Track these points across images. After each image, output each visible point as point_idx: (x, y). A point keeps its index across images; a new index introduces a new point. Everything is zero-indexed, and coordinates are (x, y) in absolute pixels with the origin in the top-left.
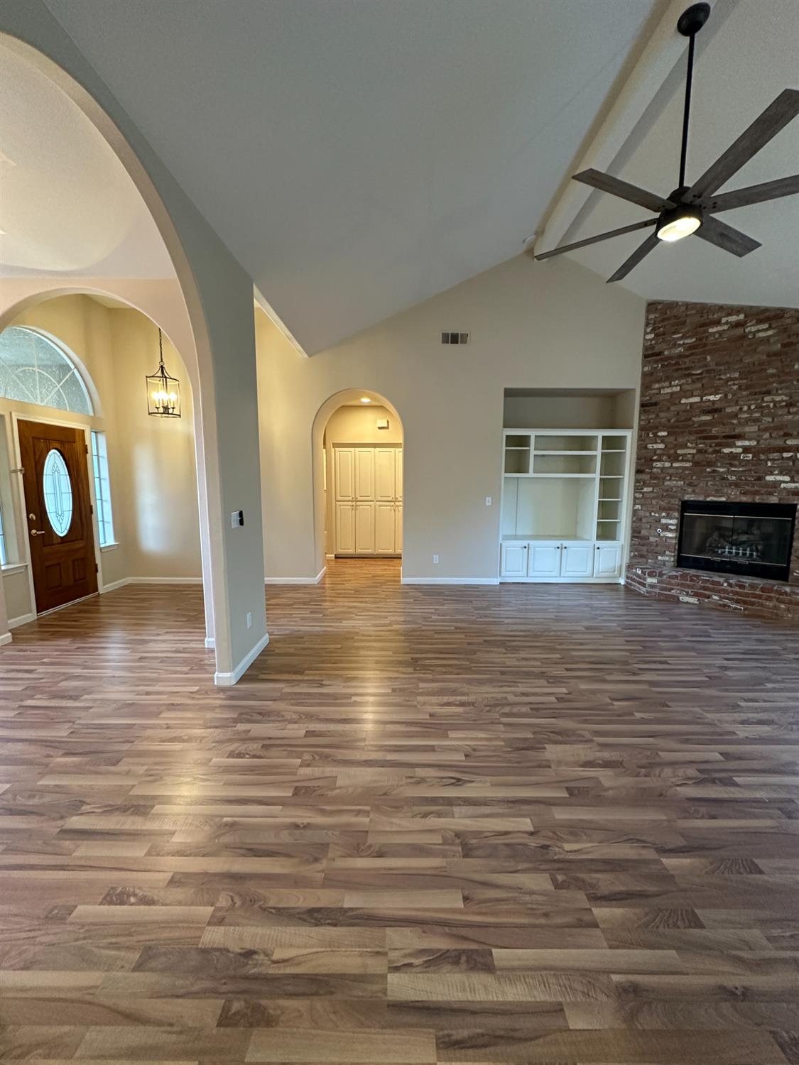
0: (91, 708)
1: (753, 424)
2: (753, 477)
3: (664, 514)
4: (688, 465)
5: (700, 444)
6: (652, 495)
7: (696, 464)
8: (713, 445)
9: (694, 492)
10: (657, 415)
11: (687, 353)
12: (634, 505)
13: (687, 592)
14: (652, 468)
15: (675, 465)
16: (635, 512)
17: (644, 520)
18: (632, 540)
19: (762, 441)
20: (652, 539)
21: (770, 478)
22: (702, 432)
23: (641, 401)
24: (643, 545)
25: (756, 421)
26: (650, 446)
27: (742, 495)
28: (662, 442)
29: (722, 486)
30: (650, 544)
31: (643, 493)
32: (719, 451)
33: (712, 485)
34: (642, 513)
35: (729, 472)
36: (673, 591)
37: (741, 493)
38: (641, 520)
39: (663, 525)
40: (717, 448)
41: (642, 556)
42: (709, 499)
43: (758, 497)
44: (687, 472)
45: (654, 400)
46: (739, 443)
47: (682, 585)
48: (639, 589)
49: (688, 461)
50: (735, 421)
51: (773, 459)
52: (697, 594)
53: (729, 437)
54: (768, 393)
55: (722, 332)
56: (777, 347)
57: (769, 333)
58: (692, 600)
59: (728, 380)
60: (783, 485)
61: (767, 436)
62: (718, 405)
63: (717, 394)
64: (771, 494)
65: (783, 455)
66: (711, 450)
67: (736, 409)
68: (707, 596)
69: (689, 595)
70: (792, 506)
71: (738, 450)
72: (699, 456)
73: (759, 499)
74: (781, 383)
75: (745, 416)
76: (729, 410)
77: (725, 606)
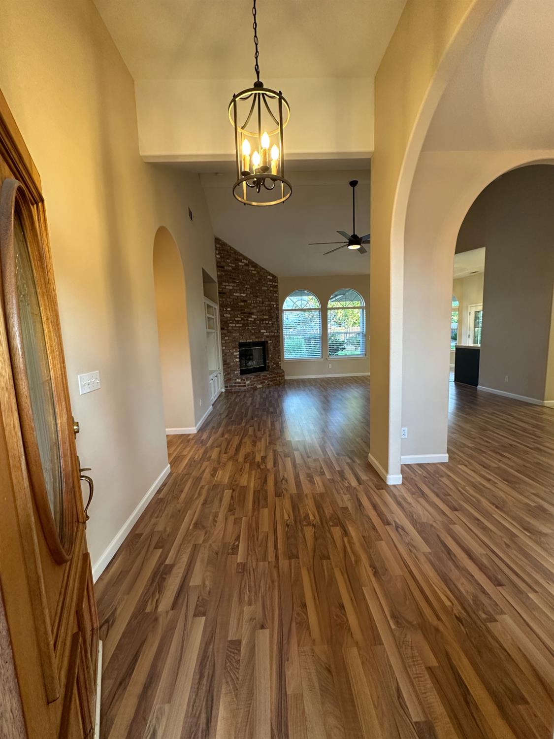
0: (534, 494)
1: (255, 309)
2: (258, 331)
3: (234, 350)
4: (241, 325)
5: (242, 316)
6: (229, 341)
7: (243, 325)
8: (246, 316)
9: (242, 338)
10: (226, 300)
11: (233, 271)
12: (222, 347)
14: (229, 326)
15: (237, 325)
16: (223, 351)
17: (227, 355)
18: (223, 366)
19: (258, 316)
20: (232, 364)
21: (262, 331)
22: (242, 310)
23: (219, 290)
24: (228, 368)
25: (256, 307)
26: (225, 315)
27: (256, 339)
28: (229, 314)
29: (250, 335)
30: (231, 367)
31: (225, 340)
32: (248, 320)
33: (248, 335)
34: (226, 351)
35: (252, 329)
36: (255, 385)
38: (226, 355)
39: (234, 356)
40: (247, 318)
41: (228, 374)
42: (248, 341)
44: (240, 329)
45: (224, 291)
46: (253, 316)
47: (257, 380)
48: (240, 389)
49: (240, 323)
50: (251, 307)
51: (263, 324)
52: (262, 383)
53: (249, 313)
54: (257, 297)
55: (243, 266)
56: (257, 279)
57: (255, 272)
58: (261, 386)
59: (247, 288)
60: (265, 334)
61: (259, 314)
62: (246, 299)
63: (244, 294)
64: (262, 337)
65: (264, 322)
66: (245, 319)
67: (250, 301)
68: (264, 382)
69: (260, 384)
70: (267, 342)
71: (253, 320)
72: (242, 322)
73: (260, 340)
74: (260, 293)
75: (253, 305)
76: (248, 301)
77: (269, 384)
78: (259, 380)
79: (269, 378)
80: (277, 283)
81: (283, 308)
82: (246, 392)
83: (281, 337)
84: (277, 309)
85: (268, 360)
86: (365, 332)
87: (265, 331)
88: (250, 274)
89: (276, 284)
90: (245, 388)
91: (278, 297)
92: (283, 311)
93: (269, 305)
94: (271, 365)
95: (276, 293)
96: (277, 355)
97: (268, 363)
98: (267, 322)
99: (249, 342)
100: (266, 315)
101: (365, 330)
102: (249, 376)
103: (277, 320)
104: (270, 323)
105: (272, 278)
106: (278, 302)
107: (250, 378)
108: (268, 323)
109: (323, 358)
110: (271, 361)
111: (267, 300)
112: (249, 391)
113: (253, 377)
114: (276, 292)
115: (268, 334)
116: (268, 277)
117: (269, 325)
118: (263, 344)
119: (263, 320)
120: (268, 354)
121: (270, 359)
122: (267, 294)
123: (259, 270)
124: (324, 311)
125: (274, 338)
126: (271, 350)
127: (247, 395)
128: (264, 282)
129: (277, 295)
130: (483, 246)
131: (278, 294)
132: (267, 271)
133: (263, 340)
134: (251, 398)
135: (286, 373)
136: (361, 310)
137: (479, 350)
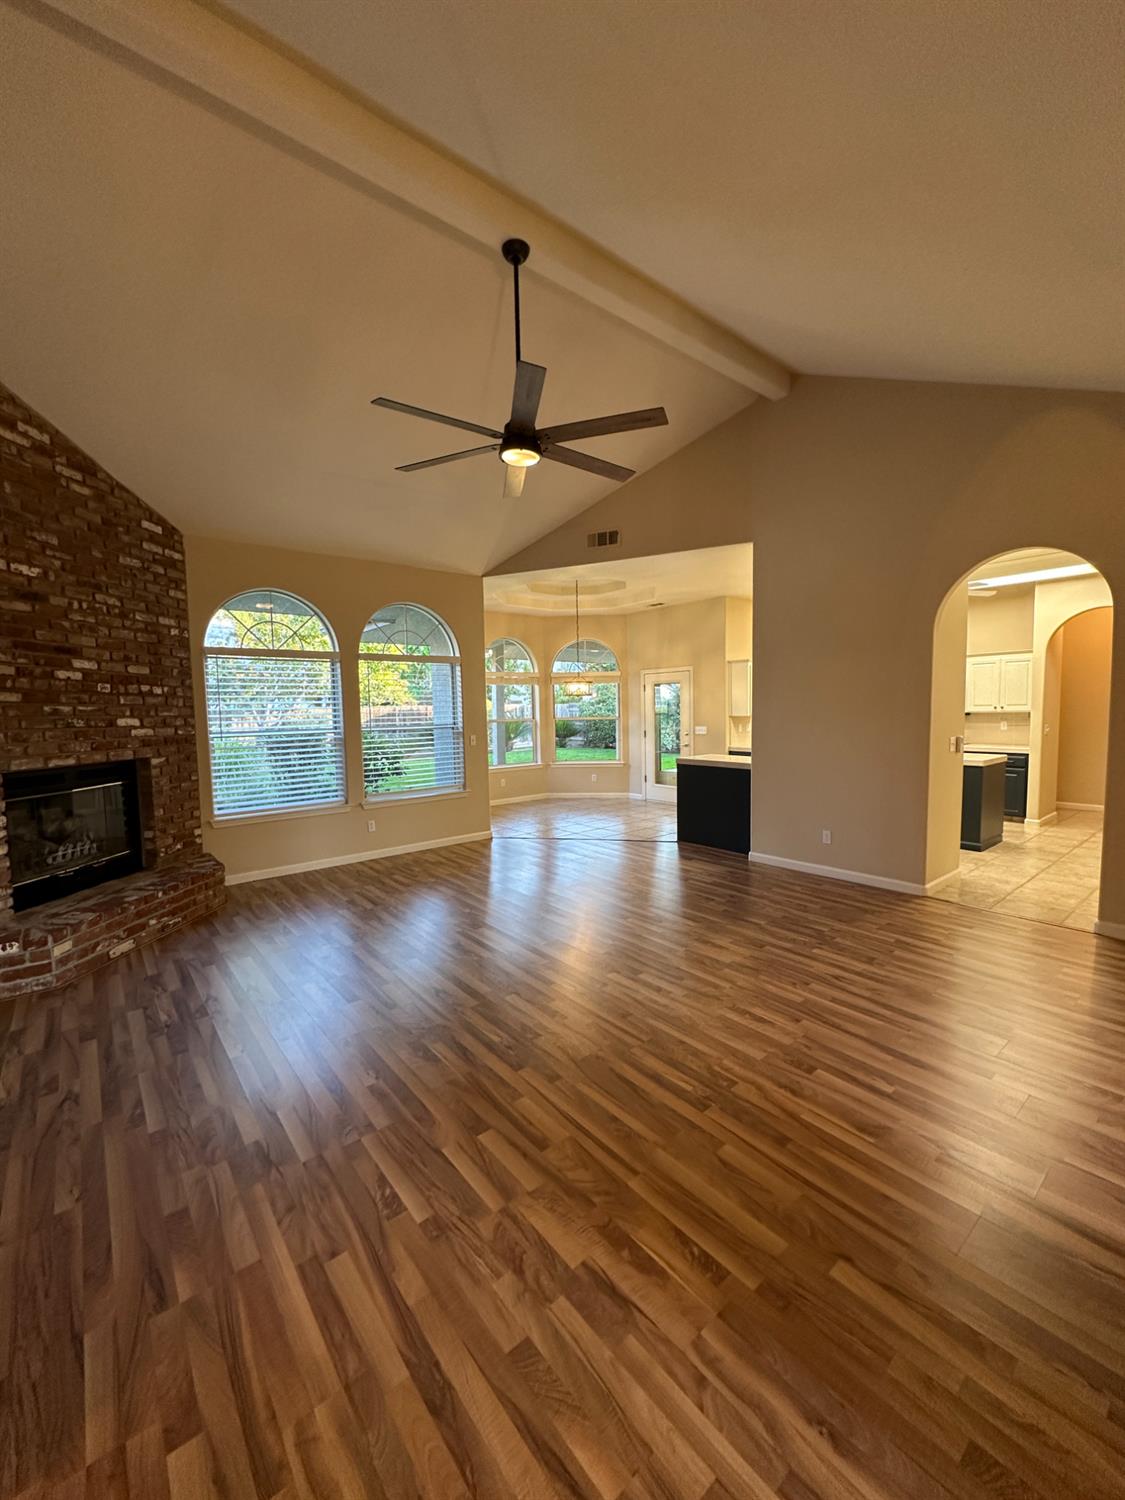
1: (88, 634)
2: (103, 720)
4: (14, 698)
5: (20, 657)
7: (28, 696)
8: (42, 662)
9: (25, 753)
13: (118, 937)
19: (103, 664)
21: (121, 722)
22: (19, 633)
25: (93, 629)
27: (94, 752)
29: (66, 740)
32: (52, 675)
33: (51, 737)
35: (75, 713)
36: (99, 948)
37: (92, 749)
40: (48, 669)
42: (52, 764)
43: (112, 753)
44: (11, 713)
46: (77, 663)
47: (109, 928)
48: (18, 988)
49: (12, 690)
50: (66, 624)
51: (127, 694)
52: (131, 932)
53: (60, 650)
54: (98, 588)
55: (20, 448)
56: (98, 519)
57: (86, 491)
58: (127, 946)
59: (44, 546)
60: (134, 732)
61: (107, 656)
62: (36, 587)
63: (31, 565)
64: (124, 747)
65: (133, 688)
66: (38, 671)
67: (63, 602)
68: (143, 927)
69: (121, 940)
70: (146, 762)
71: (78, 676)
72: (24, 682)
73: (113, 756)
74: (109, 577)
75: (77, 617)
76: (54, 600)
77: (163, 929)
78: (120, 924)
79: (162, 905)
80: (182, 553)
81: (208, 643)
82: (57, 1003)
83: (198, 739)
84: (184, 643)
85: (150, 829)
86: (460, 725)
87: (136, 722)
88: (59, 491)
89: (177, 556)
90: (48, 977)
91: (185, 601)
92: (205, 652)
93: (150, 628)
94: (164, 844)
95: (177, 588)
96: (187, 805)
97: (152, 840)
98: (145, 688)
99: (57, 769)
100: (137, 663)
101: (460, 719)
102: (62, 908)
103: (183, 683)
104: (158, 691)
105: (159, 530)
106: (186, 619)
107: (75, 928)
108: (151, 693)
109: (350, 804)
110: (164, 831)
111: (142, 605)
112: (73, 986)
113: (90, 916)
114: (179, 584)
115: (150, 732)
116: (146, 524)
117: (150, 700)
118: (131, 774)
119: (128, 680)
120: (150, 806)
121: (160, 825)
122: (141, 585)
123: (103, 486)
124: (347, 661)
125: (173, 749)
126: (161, 792)
127: (68, 1023)
128: (126, 539)
129: (180, 595)
130: (745, 540)
131: (185, 592)
132: (138, 500)
133: (128, 755)
134: (93, 1048)
135: (227, 869)
136: (447, 667)
137: (749, 771)
